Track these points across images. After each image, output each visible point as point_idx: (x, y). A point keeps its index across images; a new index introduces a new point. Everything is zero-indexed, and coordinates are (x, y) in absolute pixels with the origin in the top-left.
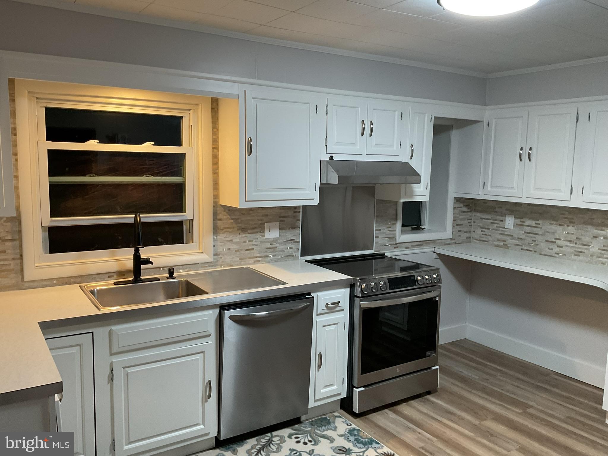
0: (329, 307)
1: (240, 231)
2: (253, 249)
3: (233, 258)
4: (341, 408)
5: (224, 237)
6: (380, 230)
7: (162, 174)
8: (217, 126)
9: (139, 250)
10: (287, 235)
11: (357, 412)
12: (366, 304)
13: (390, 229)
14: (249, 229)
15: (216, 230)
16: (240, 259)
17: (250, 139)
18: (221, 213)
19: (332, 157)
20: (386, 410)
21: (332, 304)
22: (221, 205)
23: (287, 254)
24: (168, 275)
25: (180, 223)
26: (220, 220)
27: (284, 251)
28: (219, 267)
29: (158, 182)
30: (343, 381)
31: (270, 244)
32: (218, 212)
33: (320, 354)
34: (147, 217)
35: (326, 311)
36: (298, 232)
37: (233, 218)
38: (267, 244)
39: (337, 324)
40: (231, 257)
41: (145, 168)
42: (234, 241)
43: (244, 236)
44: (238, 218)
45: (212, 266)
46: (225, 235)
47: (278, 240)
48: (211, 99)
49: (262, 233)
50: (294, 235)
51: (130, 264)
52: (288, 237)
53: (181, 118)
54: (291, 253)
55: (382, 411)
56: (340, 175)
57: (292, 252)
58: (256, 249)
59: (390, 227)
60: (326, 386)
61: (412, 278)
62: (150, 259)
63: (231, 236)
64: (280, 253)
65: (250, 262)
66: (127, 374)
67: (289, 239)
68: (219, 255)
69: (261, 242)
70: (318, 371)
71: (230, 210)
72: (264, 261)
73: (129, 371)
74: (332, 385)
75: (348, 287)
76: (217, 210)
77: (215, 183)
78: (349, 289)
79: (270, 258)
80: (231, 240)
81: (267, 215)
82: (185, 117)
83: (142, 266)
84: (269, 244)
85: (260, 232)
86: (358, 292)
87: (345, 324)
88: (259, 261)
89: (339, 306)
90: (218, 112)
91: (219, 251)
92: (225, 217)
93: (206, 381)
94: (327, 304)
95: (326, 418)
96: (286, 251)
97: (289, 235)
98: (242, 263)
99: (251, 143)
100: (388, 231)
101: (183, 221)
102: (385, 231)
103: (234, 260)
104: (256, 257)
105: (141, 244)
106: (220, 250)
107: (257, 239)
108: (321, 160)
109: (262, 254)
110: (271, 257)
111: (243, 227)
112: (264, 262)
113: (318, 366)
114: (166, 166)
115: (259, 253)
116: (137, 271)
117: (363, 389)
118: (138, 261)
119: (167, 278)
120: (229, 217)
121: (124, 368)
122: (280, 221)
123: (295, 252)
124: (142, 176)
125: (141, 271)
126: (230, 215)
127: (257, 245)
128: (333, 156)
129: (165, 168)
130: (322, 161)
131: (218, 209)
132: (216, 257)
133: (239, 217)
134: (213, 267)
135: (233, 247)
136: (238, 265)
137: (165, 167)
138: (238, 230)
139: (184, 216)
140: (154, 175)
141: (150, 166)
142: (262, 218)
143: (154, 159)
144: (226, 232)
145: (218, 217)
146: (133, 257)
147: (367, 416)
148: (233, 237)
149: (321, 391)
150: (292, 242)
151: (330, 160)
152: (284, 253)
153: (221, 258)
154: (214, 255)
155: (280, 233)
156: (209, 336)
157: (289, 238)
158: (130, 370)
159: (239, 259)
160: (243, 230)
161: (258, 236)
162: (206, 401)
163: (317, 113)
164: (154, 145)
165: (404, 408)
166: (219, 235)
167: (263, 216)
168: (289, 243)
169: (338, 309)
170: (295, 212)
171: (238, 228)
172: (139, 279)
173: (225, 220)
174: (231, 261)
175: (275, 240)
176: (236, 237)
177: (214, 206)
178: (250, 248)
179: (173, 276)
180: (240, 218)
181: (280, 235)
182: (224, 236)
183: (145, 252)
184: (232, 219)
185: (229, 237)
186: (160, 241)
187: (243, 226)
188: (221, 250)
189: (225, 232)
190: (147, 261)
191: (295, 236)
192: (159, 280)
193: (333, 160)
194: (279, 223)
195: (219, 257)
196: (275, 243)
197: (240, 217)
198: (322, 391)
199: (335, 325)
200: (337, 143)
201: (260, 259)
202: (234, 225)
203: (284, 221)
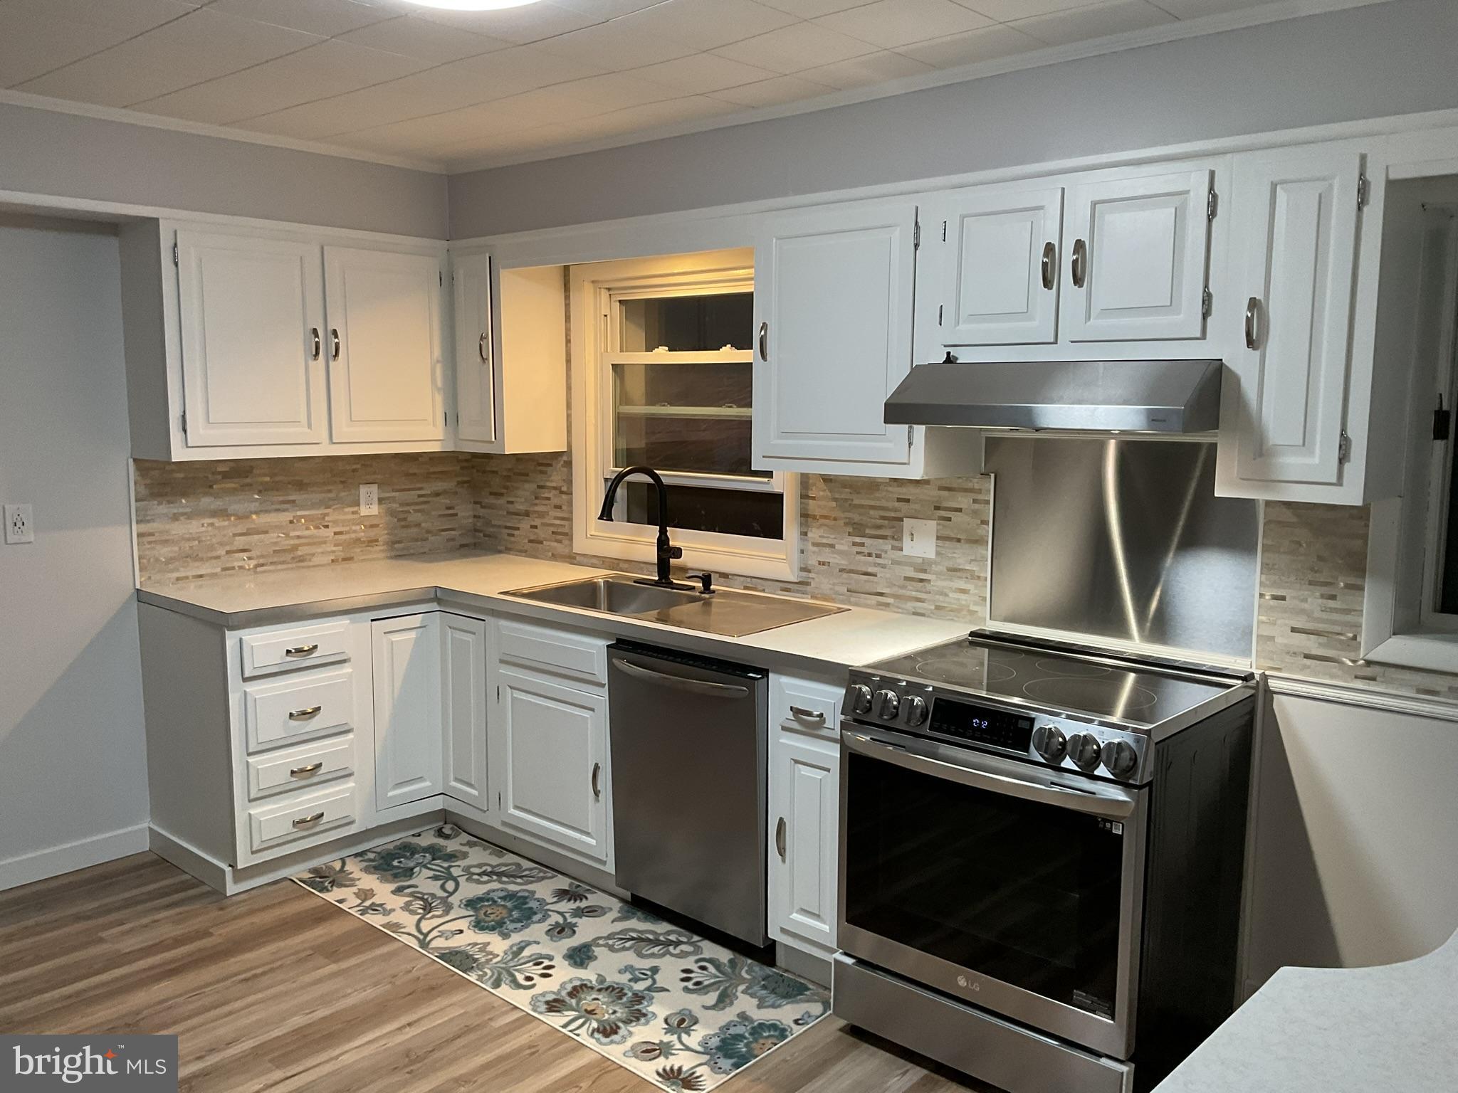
1: (849, 529)
2: (875, 574)
3: (833, 584)
5: (820, 537)
6: (1283, 598)
9: (667, 531)
10: (955, 555)
14: (867, 527)
15: (803, 518)
16: (848, 590)
18: (814, 485)
26: (813, 498)
27: (946, 595)
28: (809, 596)
31: (913, 571)
36: (984, 552)
37: (837, 498)
38: (905, 568)
40: (831, 582)
42: (837, 547)
43: (857, 540)
44: (846, 500)
46: (823, 532)
47: (933, 566)
49: (895, 540)
50: (972, 560)
51: (652, 554)
52: (958, 561)
57: (966, 600)
58: (882, 575)
60: (803, 910)
62: (683, 551)
63: (833, 536)
64: (937, 597)
65: (869, 602)
67: (962, 567)
68: (810, 571)
69: (895, 562)
72: (900, 608)
74: (819, 917)
80: (832, 546)
81: (908, 501)
83: (669, 559)
84: (911, 569)
85: (892, 538)
88: (887, 605)
91: (810, 562)
92: (821, 493)
94: (796, 711)
96: (950, 595)
97: (961, 557)
98: (852, 599)
102: (1306, 606)
103: (837, 588)
104: (881, 594)
106: (813, 561)
107: (885, 552)
109: (895, 590)
111: (856, 521)
112: (900, 610)
115: (889, 587)
116: (663, 567)
118: (665, 550)
120: (829, 494)
122: (939, 518)
123: (976, 604)
125: (670, 568)
127: (884, 566)
132: (804, 574)
133: (847, 497)
134: (800, 595)
135: (835, 559)
138: (846, 524)
142: (897, 504)
144: (825, 525)
145: (810, 493)
146: (656, 541)
148: (835, 538)
155: (939, 549)
166: (811, 531)
167: (899, 500)
168: (960, 577)
170: (976, 501)
171: (847, 521)
172: (667, 581)
174: (831, 589)
175: (923, 566)
176: (842, 539)
178: (870, 570)
180: (849, 499)
181: (938, 554)
183: (678, 537)
184: (835, 500)
187: (857, 518)
189: (822, 525)
190: (677, 553)
191: (976, 563)
194: (935, 522)
197: (851, 498)
198: (795, 916)
201: (890, 600)
202: (839, 514)
203: (949, 519)
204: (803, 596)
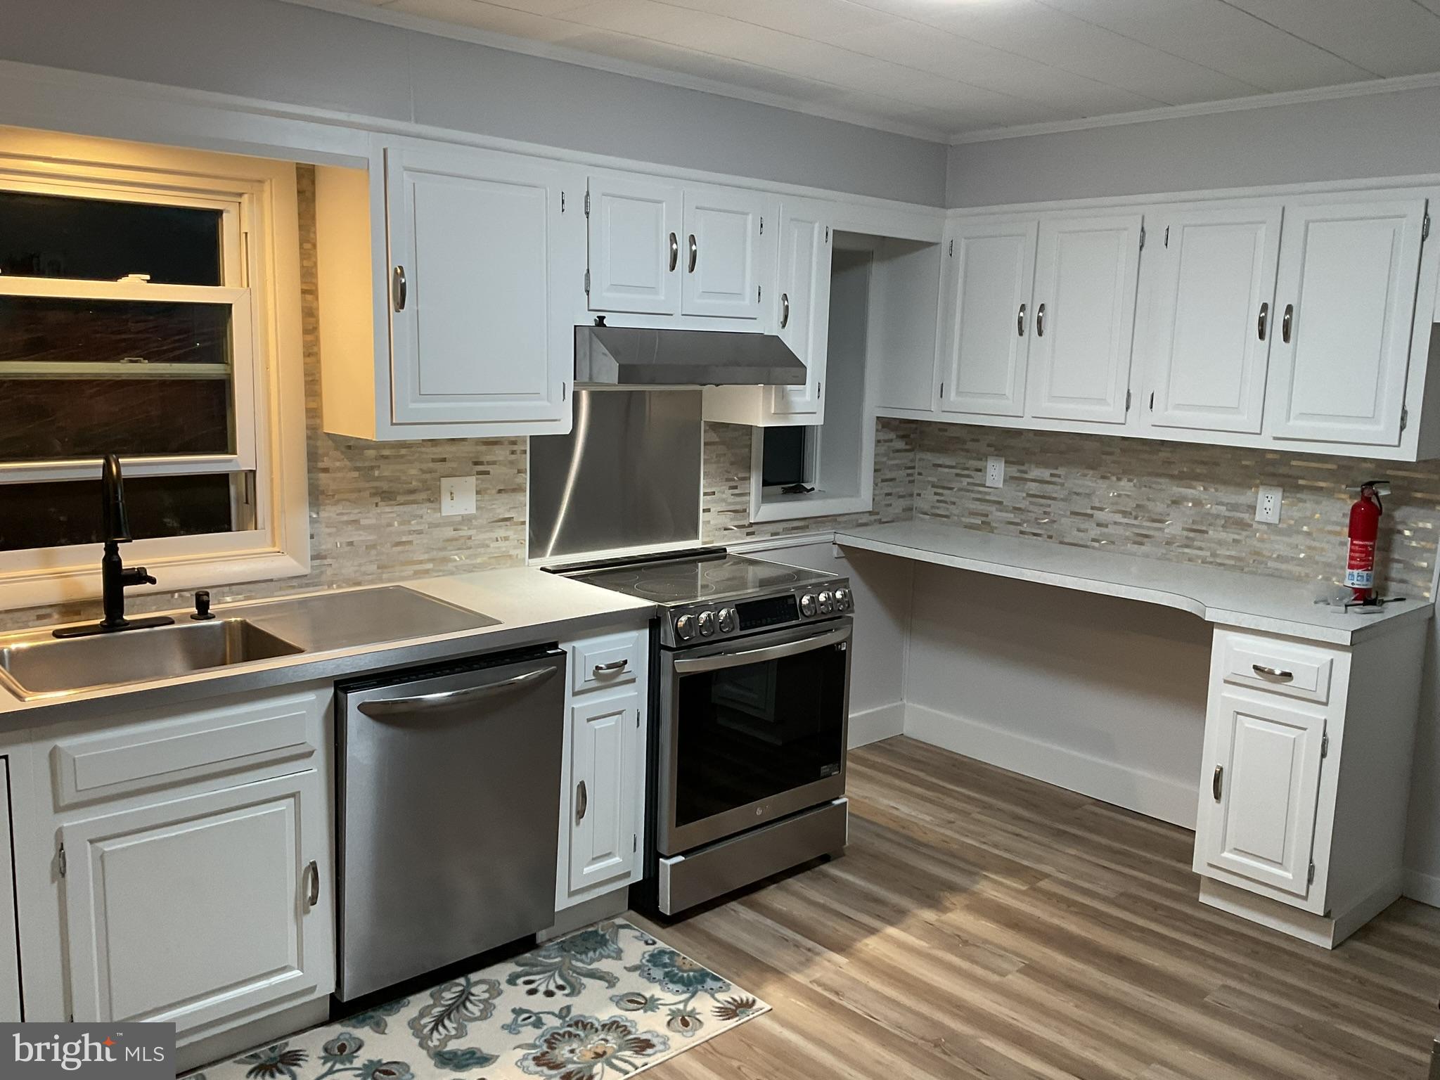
0: (600, 674)
1: (378, 499)
2: (410, 542)
3: (360, 565)
4: (630, 908)
5: (338, 515)
6: (714, 493)
7: (171, 355)
8: (312, 235)
9: (117, 549)
10: (494, 506)
11: (668, 914)
12: (687, 665)
13: (736, 491)
14: (399, 493)
15: (316, 496)
16: (378, 568)
17: (399, 271)
18: (327, 455)
19: (602, 318)
20: (734, 905)
21: (609, 667)
22: (328, 434)
23: (495, 553)
24: (194, 610)
25: (221, 481)
26: (326, 470)
27: (488, 546)
28: (326, 587)
29: (161, 375)
30: (635, 844)
31: (454, 530)
32: (320, 451)
33: (582, 786)
34: (135, 466)
35: (595, 684)
36: (522, 499)
37: (359, 467)
38: (444, 529)
39: (620, 713)
40: (356, 563)
41: (124, 340)
42: (363, 522)
43: (388, 509)
44: (372, 468)
45: (307, 585)
46: (339, 509)
47: (473, 521)
48: (297, 168)
49: (432, 502)
50: (511, 508)
51: (95, 585)
52: (498, 511)
53: (218, 213)
54: (504, 549)
55: (724, 906)
56: (622, 362)
57: (506, 547)
58: (418, 542)
59: (736, 487)
60: (596, 859)
61: (790, 601)
62: (148, 570)
63: (356, 511)
64: (479, 550)
65: (404, 574)
66: (102, 857)
67: (501, 517)
68: (324, 557)
69: (433, 526)
70: (578, 824)
71: (350, 447)
72: (441, 571)
73: (106, 849)
74: (608, 855)
75: (644, 627)
76: (316, 447)
77: (310, 379)
78: (647, 631)
79: (454, 564)
80: (356, 522)
81: (444, 460)
82: (228, 212)
83: (125, 588)
84: (452, 528)
85: (429, 500)
86: (669, 639)
87: (638, 714)
88: (427, 572)
89: (624, 671)
90: (314, 200)
91: (323, 547)
92: (338, 464)
93: (305, 864)
94: (598, 668)
95: (596, 932)
96: (492, 545)
97: (501, 508)
98: (384, 576)
99: (403, 281)
100: (732, 495)
101: (228, 474)
102: (724, 496)
103: (363, 569)
104: (421, 562)
105: (125, 534)
106: (326, 546)
107: (422, 517)
108: (575, 326)
109: (434, 555)
110: (455, 560)
111: (384, 489)
112: (441, 574)
113: (578, 813)
114: (181, 337)
115: (428, 552)
116: (113, 601)
117: (681, 858)
118: (116, 576)
119: (193, 617)
120: (348, 463)
121: (91, 842)
122: (479, 473)
123: (515, 548)
124: (118, 361)
125: (125, 601)
126: (351, 460)
127: (420, 532)
128: (604, 317)
129: (179, 341)
130: (577, 328)
131: (319, 443)
132: (317, 562)
133: (373, 464)
134: (311, 589)
135: (360, 537)
136: (372, 582)
137: (177, 338)
138: (373, 495)
139: (230, 461)
140: (151, 357)
141: (140, 336)
142: (431, 465)
143: (151, 318)
144: (342, 500)
145: (321, 465)
146: (101, 565)
147: (690, 921)
148: (360, 513)
149: (585, 869)
150: (508, 523)
151: (597, 325)
152: (489, 550)
153: (331, 565)
154: (313, 558)
155: (478, 503)
156: (310, 754)
157: (499, 514)
158: (107, 847)
159: (375, 567)
160: (383, 495)
161: (425, 510)
162: (307, 912)
163: (563, 211)
164: (148, 281)
165: (773, 897)
166: (324, 510)
167: (434, 460)
168: (500, 526)
169: (622, 678)
170: (513, 452)
171: (373, 491)
172: (118, 621)
173: (340, 472)
174: (356, 572)
175: (467, 520)
176: (368, 512)
177: (309, 438)
178: (404, 539)
179: (207, 613)
180: (375, 466)
181: (478, 508)
182: (338, 512)
183: (132, 554)
184: (357, 469)
185: (350, 513)
186: (171, 525)
187: (385, 486)
188: (329, 546)
189: (338, 502)
190: (140, 576)
191: (514, 510)
192: (172, 622)
193: (605, 326)
194: (474, 477)
195: (326, 562)
196: (466, 528)
197: (378, 464)
198: (587, 870)
199: (618, 716)
200: (615, 287)
201: (430, 566)
202: (362, 484)
203: (487, 473)
204: (317, 588)
